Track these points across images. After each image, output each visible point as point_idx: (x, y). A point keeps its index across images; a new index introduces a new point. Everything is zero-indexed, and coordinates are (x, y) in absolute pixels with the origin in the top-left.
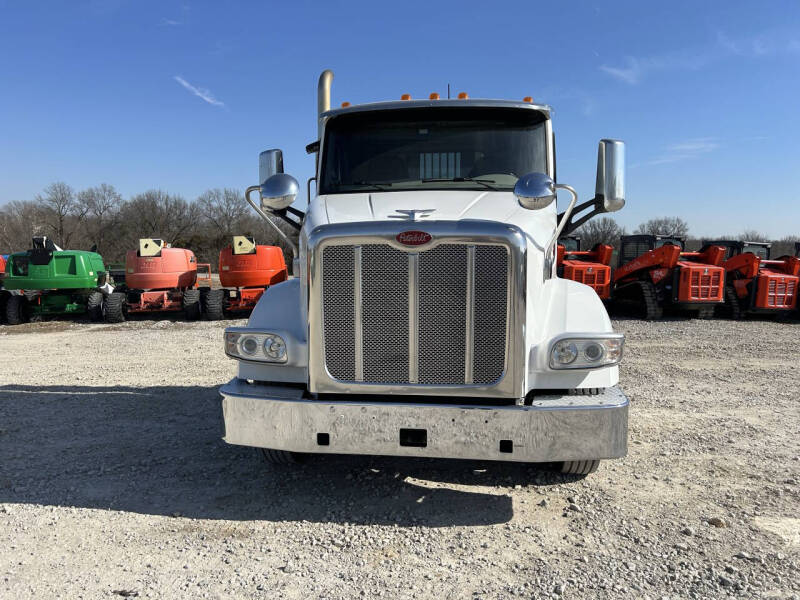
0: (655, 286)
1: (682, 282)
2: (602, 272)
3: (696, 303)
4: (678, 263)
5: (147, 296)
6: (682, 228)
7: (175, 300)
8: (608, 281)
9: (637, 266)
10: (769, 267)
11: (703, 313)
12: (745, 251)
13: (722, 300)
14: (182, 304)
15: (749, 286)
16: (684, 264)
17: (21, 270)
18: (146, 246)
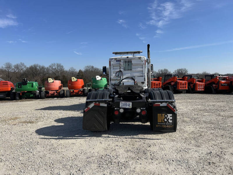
0: (172, 86)
1: (178, 85)
2: (160, 83)
3: (181, 90)
4: (177, 81)
5: (51, 92)
6: (186, 71)
7: (57, 93)
8: (161, 85)
9: (168, 81)
10: (198, 81)
11: (183, 92)
12: (192, 77)
13: (187, 89)
14: (59, 94)
15: (193, 86)
16: (178, 81)
17: (20, 87)
18: (50, 80)
